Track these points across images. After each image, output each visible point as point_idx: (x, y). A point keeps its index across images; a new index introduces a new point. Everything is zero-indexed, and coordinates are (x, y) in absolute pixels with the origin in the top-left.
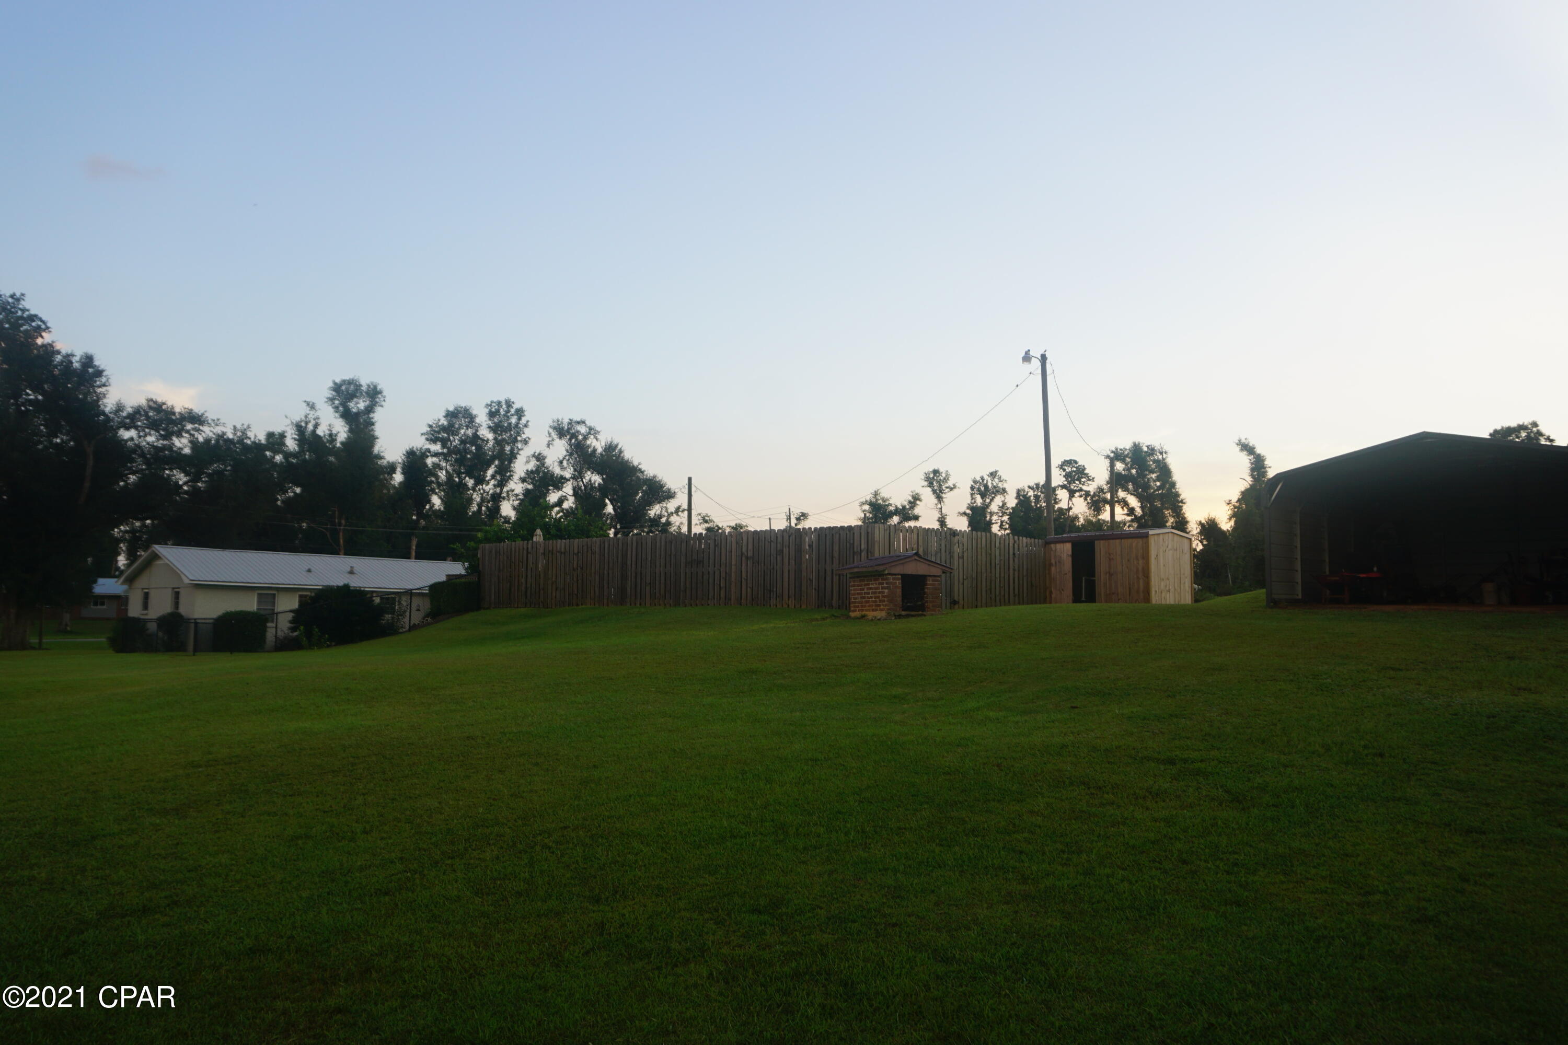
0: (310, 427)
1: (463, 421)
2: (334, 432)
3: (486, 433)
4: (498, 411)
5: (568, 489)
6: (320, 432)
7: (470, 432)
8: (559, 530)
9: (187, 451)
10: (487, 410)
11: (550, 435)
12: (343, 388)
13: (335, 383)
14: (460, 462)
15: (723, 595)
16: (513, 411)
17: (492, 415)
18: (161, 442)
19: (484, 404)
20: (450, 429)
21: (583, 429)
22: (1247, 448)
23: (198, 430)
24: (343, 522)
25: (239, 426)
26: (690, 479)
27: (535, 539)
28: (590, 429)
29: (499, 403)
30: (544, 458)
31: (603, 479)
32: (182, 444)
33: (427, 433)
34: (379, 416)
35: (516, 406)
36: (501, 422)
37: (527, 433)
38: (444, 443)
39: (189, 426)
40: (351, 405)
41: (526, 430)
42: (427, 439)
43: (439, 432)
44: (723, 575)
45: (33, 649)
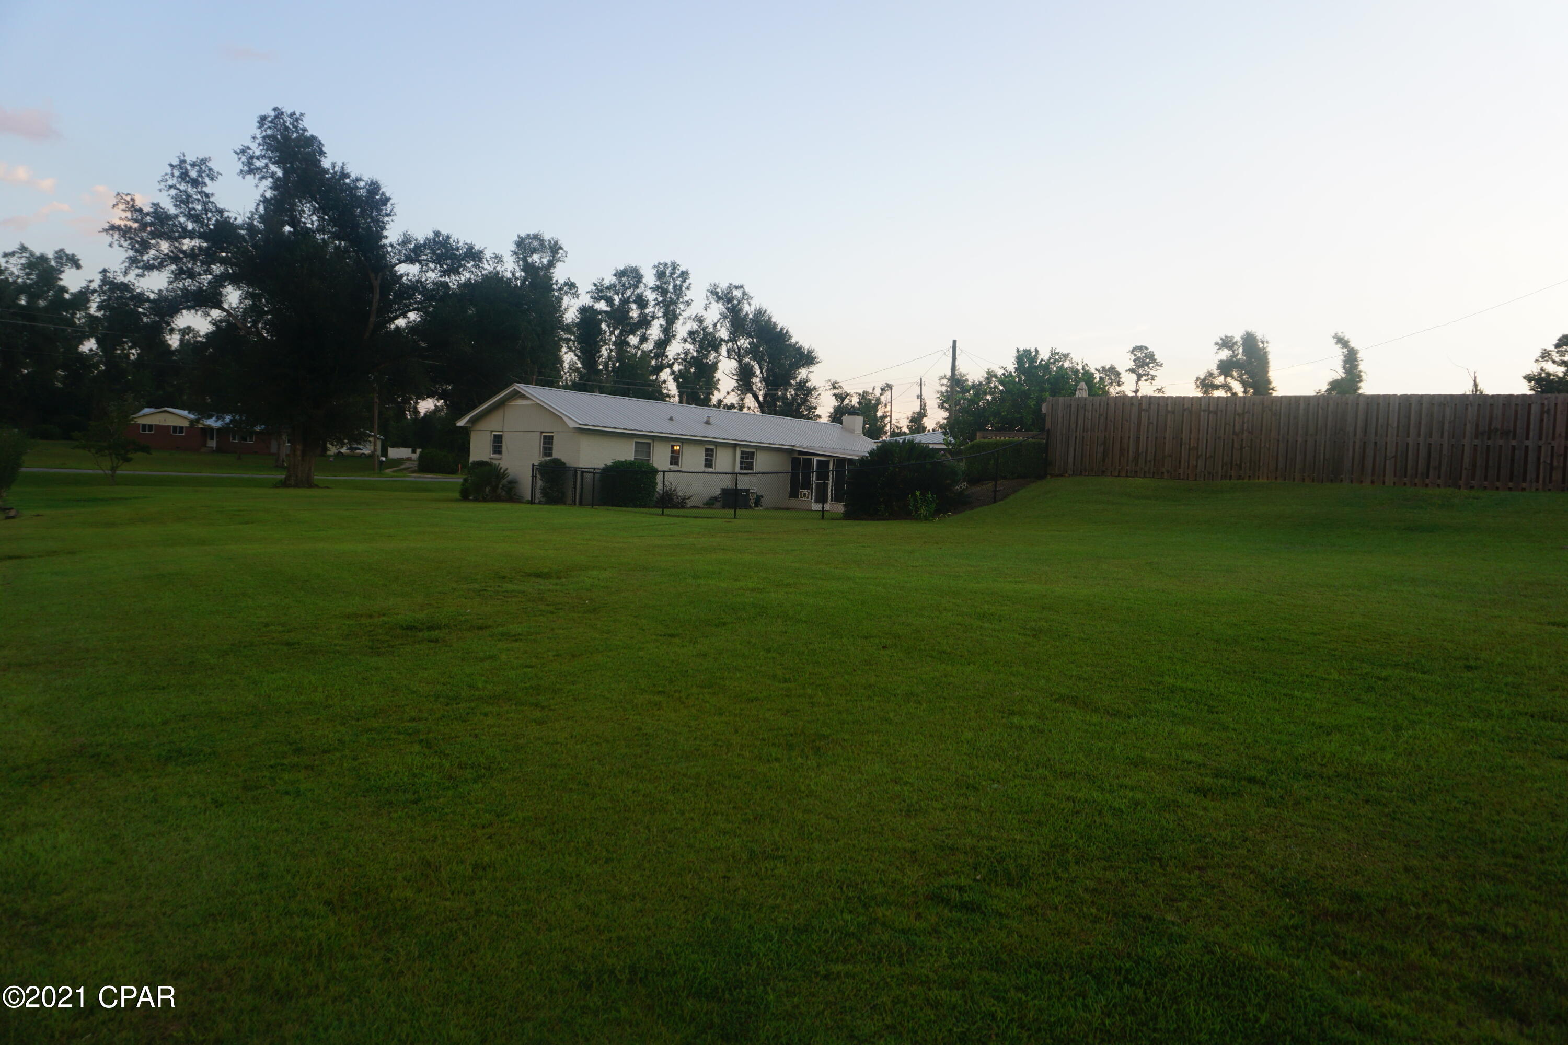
1: (629, 281)
3: (652, 294)
4: (664, 272)
7: (635, 292)
10: (655, 271)
11: (708, 298)
12: (527, 242)
13: (519, 238)
14: (623, 320)
16: (678, 272)
17: (658, 275)
18: (441, 278)
20: (615, 288)
21: (737, 293)
22: (1342, 342)
23: (479, 267)
26: (955, 342)
28: (745, 294)
29: (666, 264)
30: (703, 319)
33: (591, 292)
35: (683, 268)
36: (665, 283)
37: (689, 295)
38: (608, 301)
39: (471, 263)
40: (533, 259)
41: (688, 292)
42: (592, 297)
43: (604, 291)
45: (317, 486)
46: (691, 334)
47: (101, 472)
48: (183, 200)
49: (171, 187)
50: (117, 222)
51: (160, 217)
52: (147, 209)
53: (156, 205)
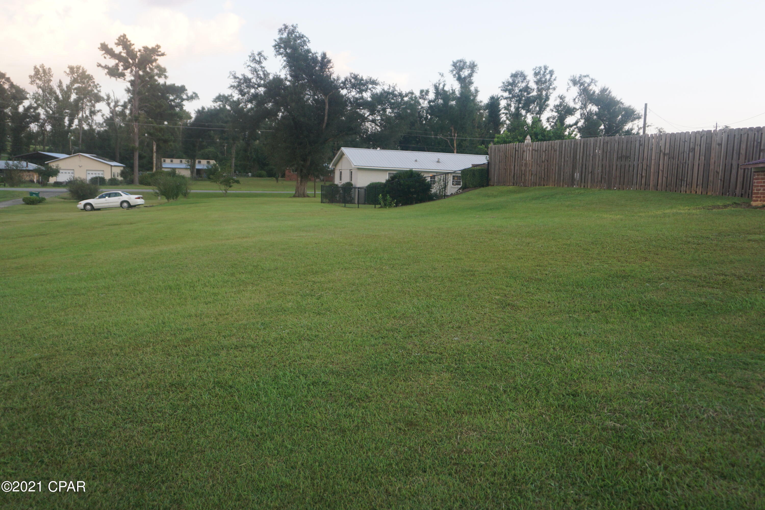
0: (441, 86)
1: (520, 79)
2: (454, 88)
3: (533, 85)
4: (539, 72)
5: (578, 115)
6: (446, 89)
7: (524, 85)
8: (544, 136)
9: (369, 99)
10: (533, 72)
11: (568, 84)
12: (458, 64)
13: (454, 62)
14: (519, 101)
15: (643, 182)
16: (548, 72)
17: (536, 74)
18: (358, 95)
19: (532, 69)
20: (513, 84)
21: (588, 80)
23: (374, 88)
24: (456, 135)
25: (391, 85)
26: (646, 105)
27: (526, 142)
28: (592, 80)
29: (540, 68)
30: (565, 97)
31: (598, 108)
32: (367, 95)
33: (501, 87)
34: (475, 78)
35: (549, 69)
36: (541, 78)
37: (555, 84)
38: (510, 91)
39: (370, 86)
40: (461, 73)
41: (555, 82)
42: (502, 90)
43: (508, 86)
44: (645, 167)
45: (308, 196)
46: (556, 107)
47: (221, 191)
48: (255, 71)
49: (248, 66)
50: (233, 84)
51: (247, 81)
52: (241, 77)
53: (244, 75)
